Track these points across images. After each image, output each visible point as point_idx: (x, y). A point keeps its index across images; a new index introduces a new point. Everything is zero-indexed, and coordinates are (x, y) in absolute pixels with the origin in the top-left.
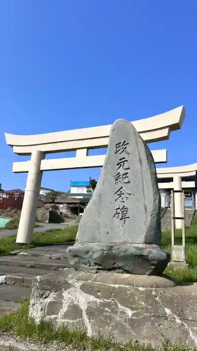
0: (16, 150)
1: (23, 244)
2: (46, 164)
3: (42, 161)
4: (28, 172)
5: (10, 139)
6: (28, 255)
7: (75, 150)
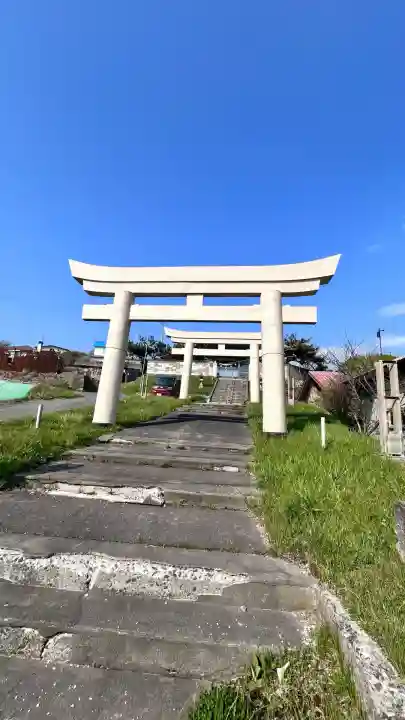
0: (87, 286)
1: (105, 425)
2: (139, 311)
3: (133, 307)
4: (109, 320)
5: (78, 268)
6: (129, 444)
7: (185, 295)
